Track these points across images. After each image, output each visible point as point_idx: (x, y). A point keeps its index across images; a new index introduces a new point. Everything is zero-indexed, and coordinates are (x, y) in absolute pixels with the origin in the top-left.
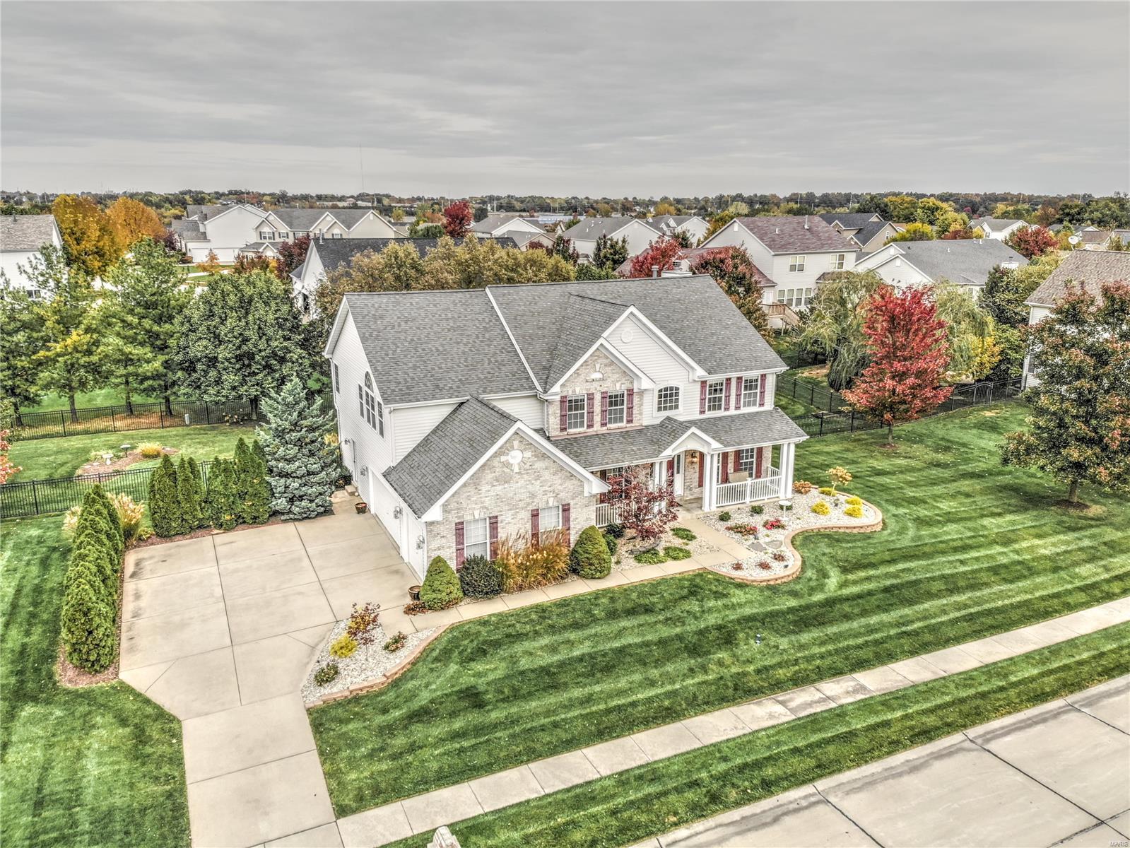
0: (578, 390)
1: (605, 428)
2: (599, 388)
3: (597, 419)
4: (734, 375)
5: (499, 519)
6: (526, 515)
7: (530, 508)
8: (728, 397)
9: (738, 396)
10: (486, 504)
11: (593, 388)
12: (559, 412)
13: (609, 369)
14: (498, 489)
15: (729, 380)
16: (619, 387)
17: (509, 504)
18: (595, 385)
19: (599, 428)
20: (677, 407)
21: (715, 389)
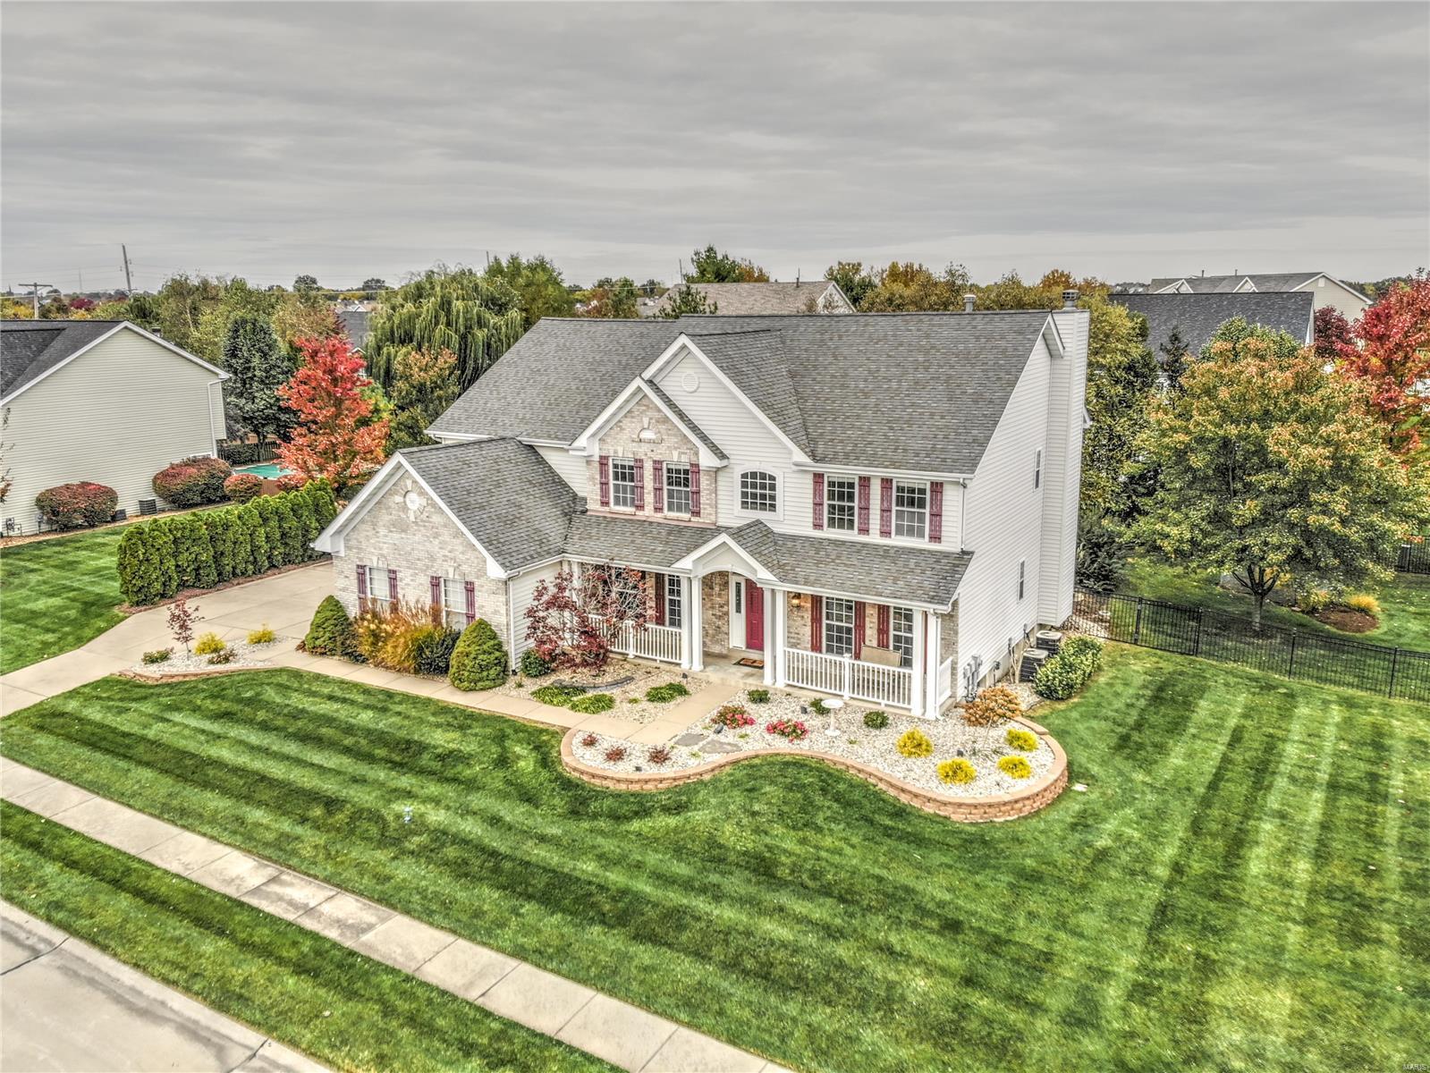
0: (622, 450)
1: (659, 515)
2: (649, 454)
3: (649, 498)
4: (877, 473)
5: (399, 575)
6: (426, 581)
7: (430, 573)
8: (865, 509)
9: (886, 511)
10: (385, 552)
11: (642, 451)
12: (598, 477)
13: (662, 427)
14: (396, 537)
15: (865, 481)
16: (677, 458)
17: (407, 561)
18: (644, 448)
19: (652, 513)
20: (773, 507)
21: (842, 491)
